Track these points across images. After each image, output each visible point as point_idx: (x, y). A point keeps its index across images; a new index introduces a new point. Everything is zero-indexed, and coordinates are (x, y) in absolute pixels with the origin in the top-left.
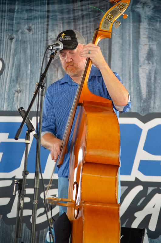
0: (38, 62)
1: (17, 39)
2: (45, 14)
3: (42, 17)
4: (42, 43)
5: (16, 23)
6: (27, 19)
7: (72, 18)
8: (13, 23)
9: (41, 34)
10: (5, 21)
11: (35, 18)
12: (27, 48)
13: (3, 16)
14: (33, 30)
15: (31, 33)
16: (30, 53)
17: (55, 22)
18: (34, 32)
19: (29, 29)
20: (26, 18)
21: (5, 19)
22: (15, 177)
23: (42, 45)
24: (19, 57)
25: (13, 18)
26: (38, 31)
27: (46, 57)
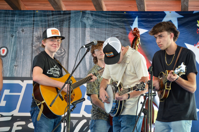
0: (28, 49)
1: (15, 36)
2: (32, 23)
3: (30, 24)
4: (30, 38)
5: (15, 27)
6: (22, 25)
7: (47, 25)
8: (13, 27)
9: (29, 33)
10: (9, 26)
11: (26, 24)
12: (21, 41)
13: (8, 23)
14: (25, 31)
15: (24, 33)
16: (23, 44)
17: (37, 27)
18: (25, 32)
19: (23, 31)
20: (21, 24)
21: (9, 25)
22: (13, 115)
23: (30, 40)
24: (16, 46)
25: (14, 24)
26: (27, 32)
27: (32, 46)
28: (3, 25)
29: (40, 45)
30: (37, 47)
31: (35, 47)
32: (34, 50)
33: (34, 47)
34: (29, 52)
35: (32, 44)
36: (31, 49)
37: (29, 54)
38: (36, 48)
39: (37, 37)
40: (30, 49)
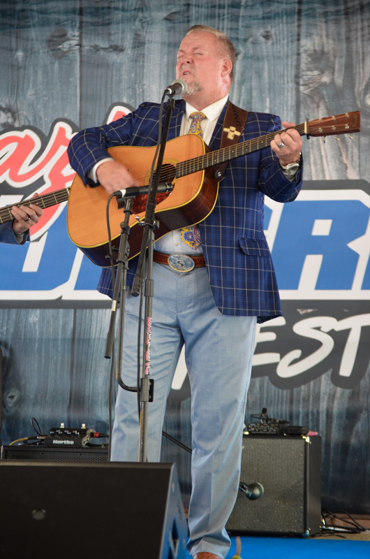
0: (284, 93)
1: (245, 54)
2: (294, 8)
3: (289, 14)
4: (290, 59)
5: (243, 26)
6: (263, 18)
7: (343, 12)
8: (238, 25)
9: (288, 43)
10: (223, 23)
11: (277, 15)
12: (263, 69)
13: (221, 15)
14: (274, 37)
15: (270, 42)
16: (269, 77)
17: (312, 21)
18: (275, 40)
19: (267, 37)
20: (261, 16)
21: (223, 19)
23: (289, 63)
24: (249, 87)
25: (238, 17)
26: (281, 39)
27: (298, 84)
28: (207, 20)
29: (320, 79)
30: (311, 85)
31: (306, 87)
32: (304, 94)
33: (304, 85)
34: (287, 101)
35: (297, 76)
36: (294, 92)
37: (287, 110)
38: (310, 87)
39: (310, 55)
40: (289, 94)
